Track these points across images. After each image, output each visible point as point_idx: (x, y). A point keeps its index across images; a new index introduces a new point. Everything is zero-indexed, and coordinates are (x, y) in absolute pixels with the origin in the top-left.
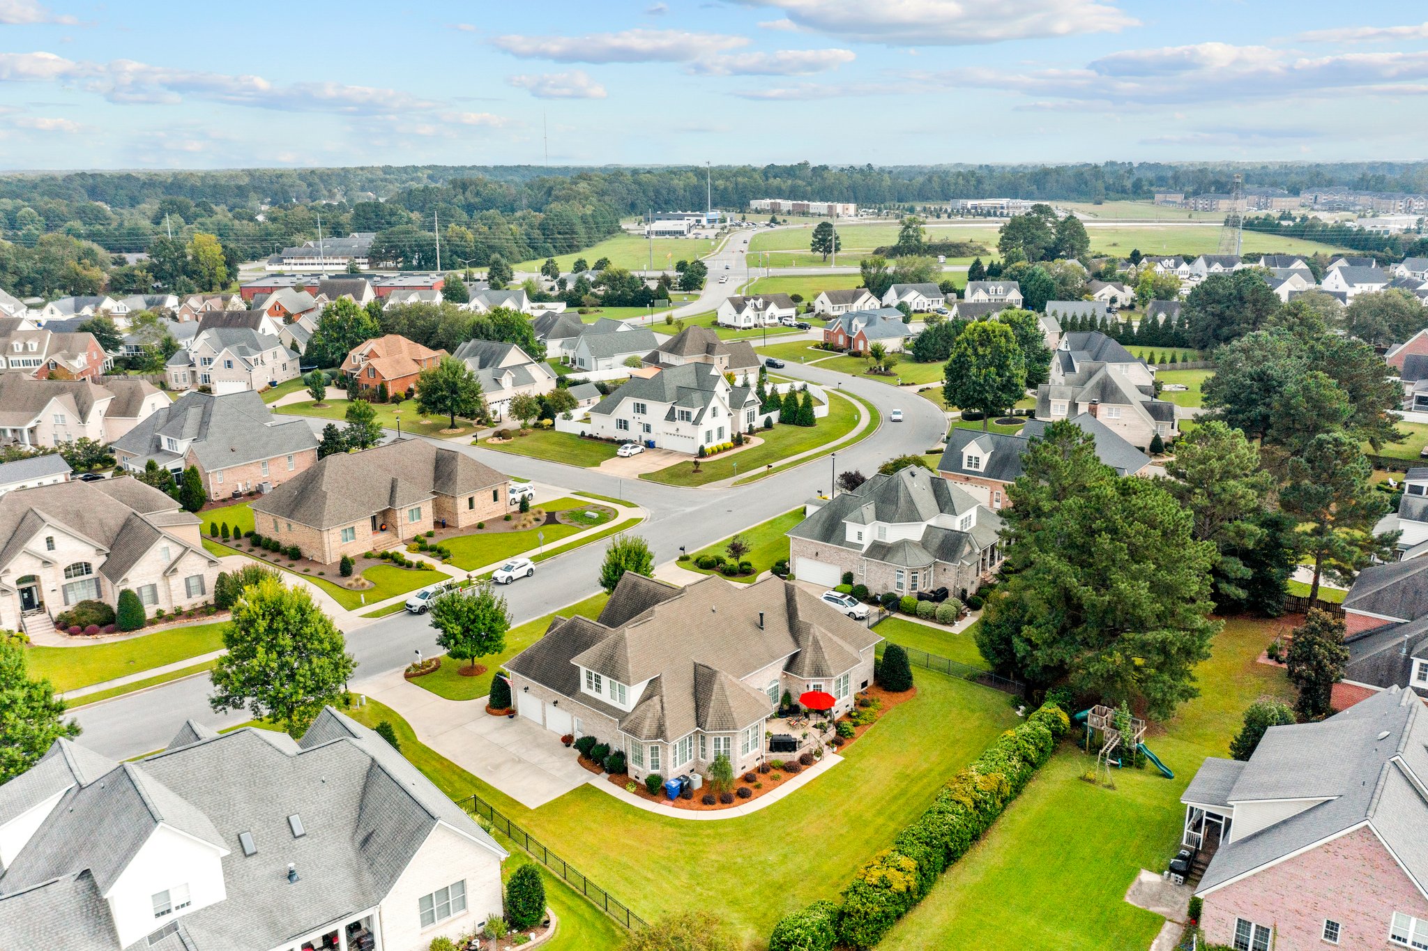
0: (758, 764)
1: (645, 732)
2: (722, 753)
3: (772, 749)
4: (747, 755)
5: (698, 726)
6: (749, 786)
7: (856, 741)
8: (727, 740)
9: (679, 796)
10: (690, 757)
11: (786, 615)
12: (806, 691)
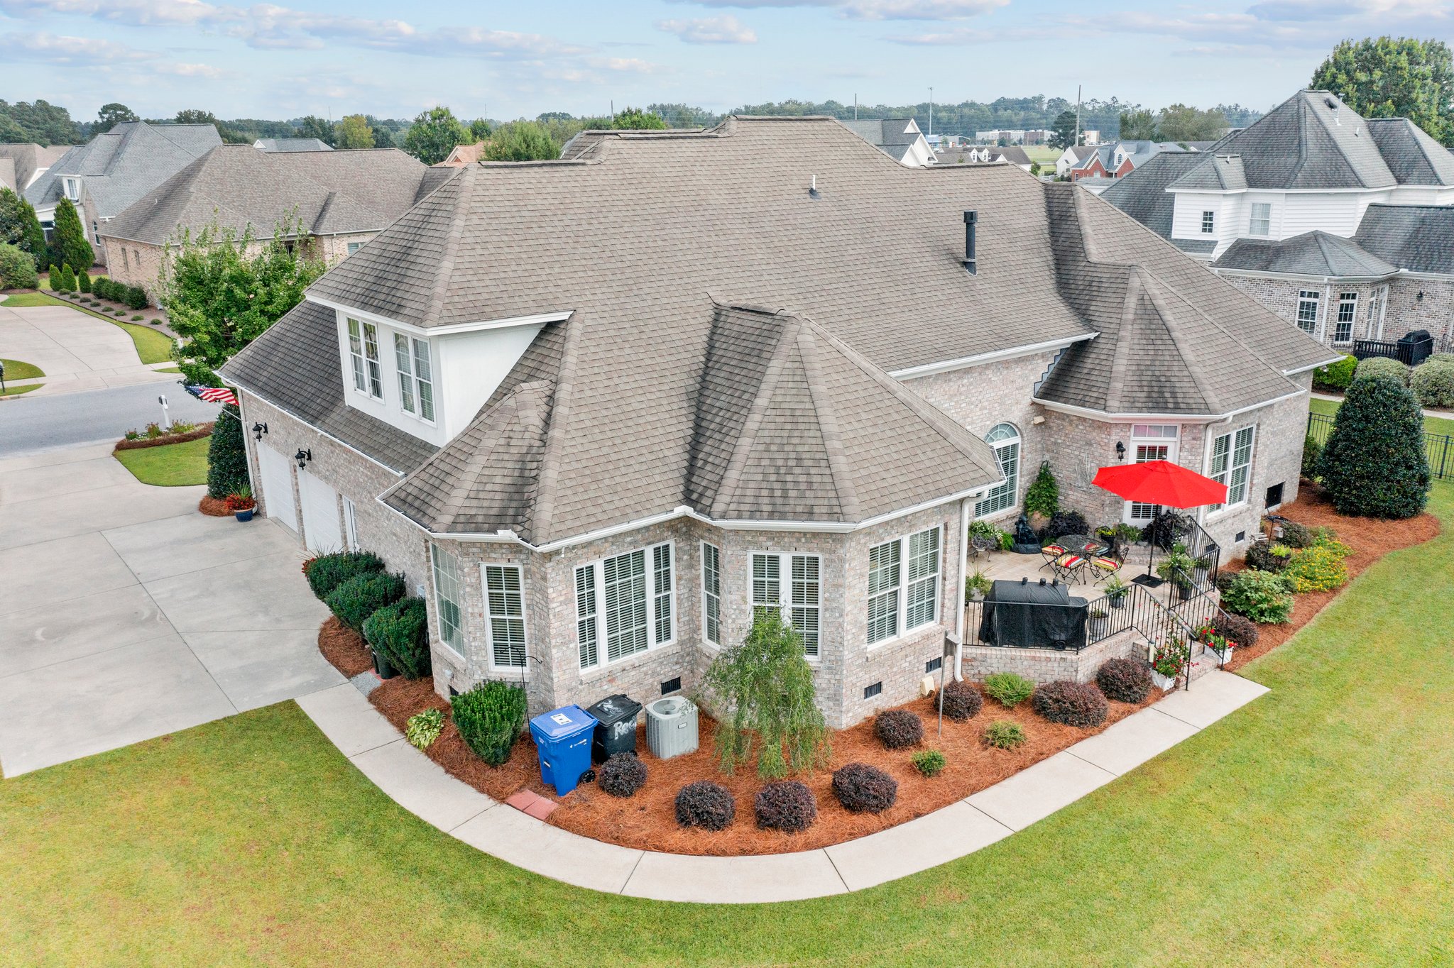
0: (930, 683)
1: (457, 500)
2: (786, 618)
3: (987, 636)
4: (890, 640)
5: (688, 499)
6: (888, 763)
7: (1296, 637)
8: (806, 568)
9: (588, 777)
10: (663, 632)
11: (1048, 255)
12: (1112, 461)
